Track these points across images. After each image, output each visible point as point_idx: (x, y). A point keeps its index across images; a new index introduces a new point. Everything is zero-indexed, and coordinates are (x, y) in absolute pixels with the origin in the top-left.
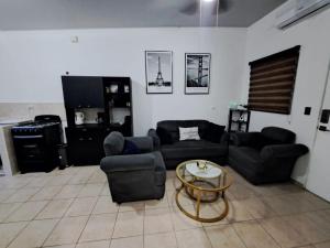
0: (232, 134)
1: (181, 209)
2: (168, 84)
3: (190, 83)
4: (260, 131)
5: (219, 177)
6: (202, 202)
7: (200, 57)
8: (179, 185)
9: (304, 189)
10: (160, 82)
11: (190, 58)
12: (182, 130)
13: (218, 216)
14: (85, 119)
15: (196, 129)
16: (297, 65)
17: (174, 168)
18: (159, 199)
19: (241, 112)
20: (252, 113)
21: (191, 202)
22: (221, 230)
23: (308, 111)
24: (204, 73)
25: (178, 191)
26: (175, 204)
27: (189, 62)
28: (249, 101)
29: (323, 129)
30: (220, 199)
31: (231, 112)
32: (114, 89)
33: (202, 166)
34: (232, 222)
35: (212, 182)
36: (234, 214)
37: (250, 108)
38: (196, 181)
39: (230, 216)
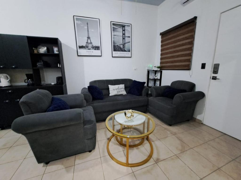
0: (150, 89)
1: (112, 158)
2: (97, 48)
3: (116, 48)
4: (169, 84)
5: (144, 123)
6: (131, 146)
7: (123, 26)
8: (109, 135)
9: (202, 124)
10: (90, 46)
11: (115, 26)
12: (111, 87)
13: (145, 158)
14: (11, 81)
15: (122, 86)
16: (194, 32)
17: (104, 120)
18: (90, 151)
19: (156, 72)
20: (164, 72)
21: (121, 148)
22: (149, 172)
23: (203, 66)
24: (127, 40)
25: (109, 140)
26: (106, 154)
27: (114, 29)
28: (161, 63)
29: (214, 78)
30: (146, 142)
31: (148, 72)
32: (43, 50)
33: (129, 115)
34: (157, 161)
35: (138, 127)
36: (158, 153)
37: (161, 68)
38: (125, 128)
39: (155, 156)
